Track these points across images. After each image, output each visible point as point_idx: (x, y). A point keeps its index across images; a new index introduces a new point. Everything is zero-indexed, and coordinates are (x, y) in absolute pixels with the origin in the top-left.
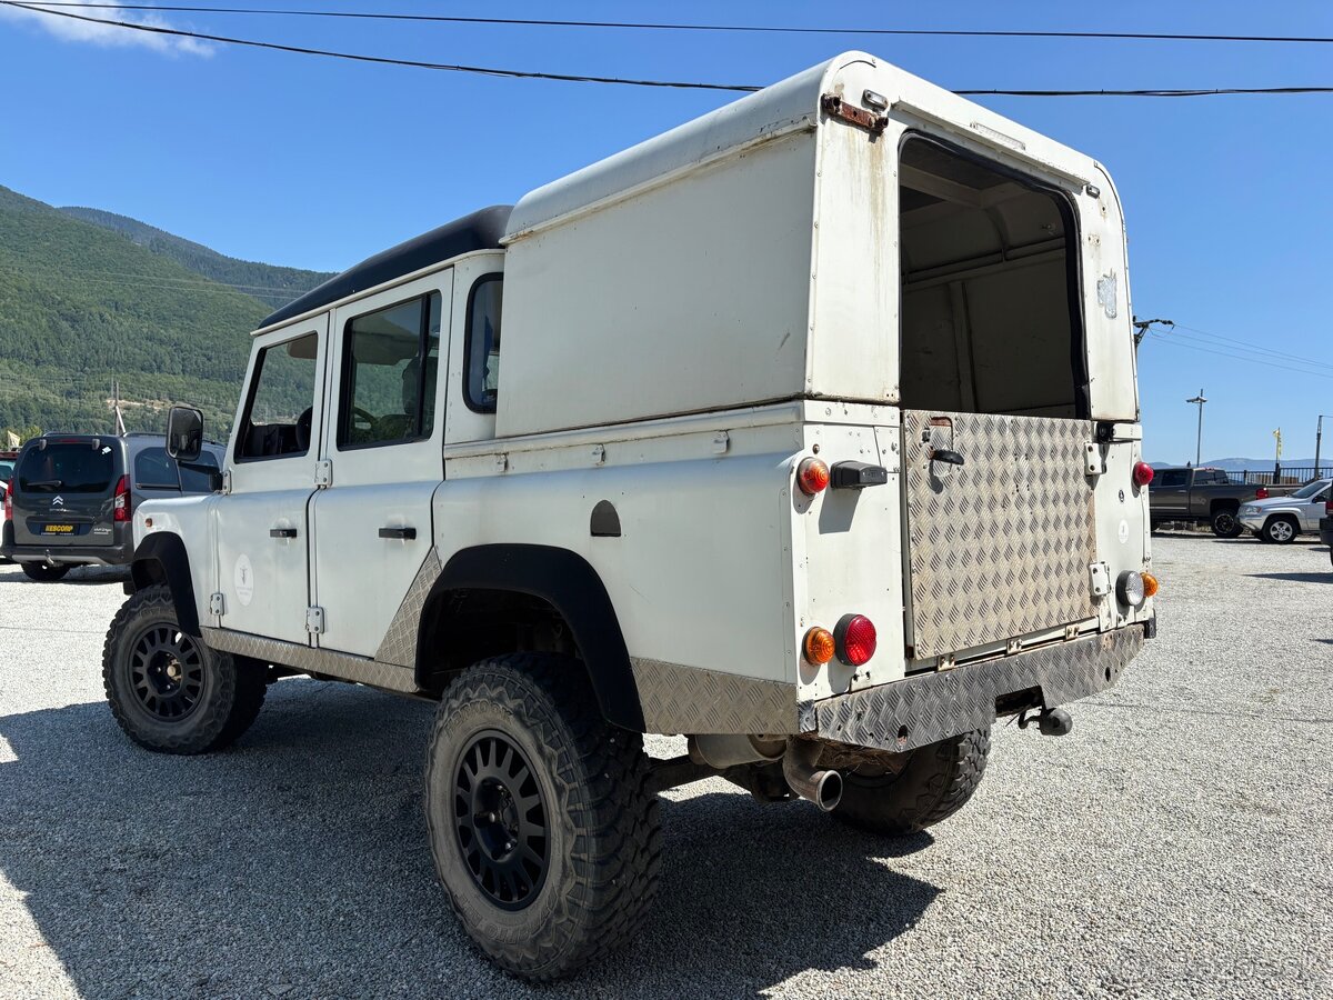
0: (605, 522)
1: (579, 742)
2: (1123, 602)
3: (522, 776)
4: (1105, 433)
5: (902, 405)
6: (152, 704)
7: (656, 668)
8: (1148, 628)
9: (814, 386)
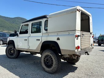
0: (58, 39)
1: (56, 55)
2: (92, 46)
3: (51, 58)
4: (91, 34)
5: (81, 31)
6: (10, 54)
7: (63, 50)
8: (93, 48)
9: (76, 29)
